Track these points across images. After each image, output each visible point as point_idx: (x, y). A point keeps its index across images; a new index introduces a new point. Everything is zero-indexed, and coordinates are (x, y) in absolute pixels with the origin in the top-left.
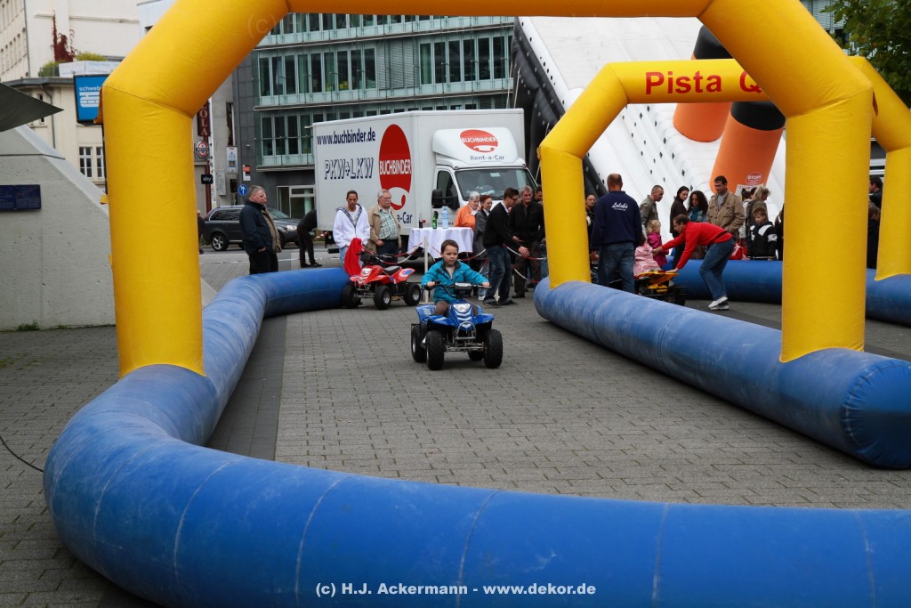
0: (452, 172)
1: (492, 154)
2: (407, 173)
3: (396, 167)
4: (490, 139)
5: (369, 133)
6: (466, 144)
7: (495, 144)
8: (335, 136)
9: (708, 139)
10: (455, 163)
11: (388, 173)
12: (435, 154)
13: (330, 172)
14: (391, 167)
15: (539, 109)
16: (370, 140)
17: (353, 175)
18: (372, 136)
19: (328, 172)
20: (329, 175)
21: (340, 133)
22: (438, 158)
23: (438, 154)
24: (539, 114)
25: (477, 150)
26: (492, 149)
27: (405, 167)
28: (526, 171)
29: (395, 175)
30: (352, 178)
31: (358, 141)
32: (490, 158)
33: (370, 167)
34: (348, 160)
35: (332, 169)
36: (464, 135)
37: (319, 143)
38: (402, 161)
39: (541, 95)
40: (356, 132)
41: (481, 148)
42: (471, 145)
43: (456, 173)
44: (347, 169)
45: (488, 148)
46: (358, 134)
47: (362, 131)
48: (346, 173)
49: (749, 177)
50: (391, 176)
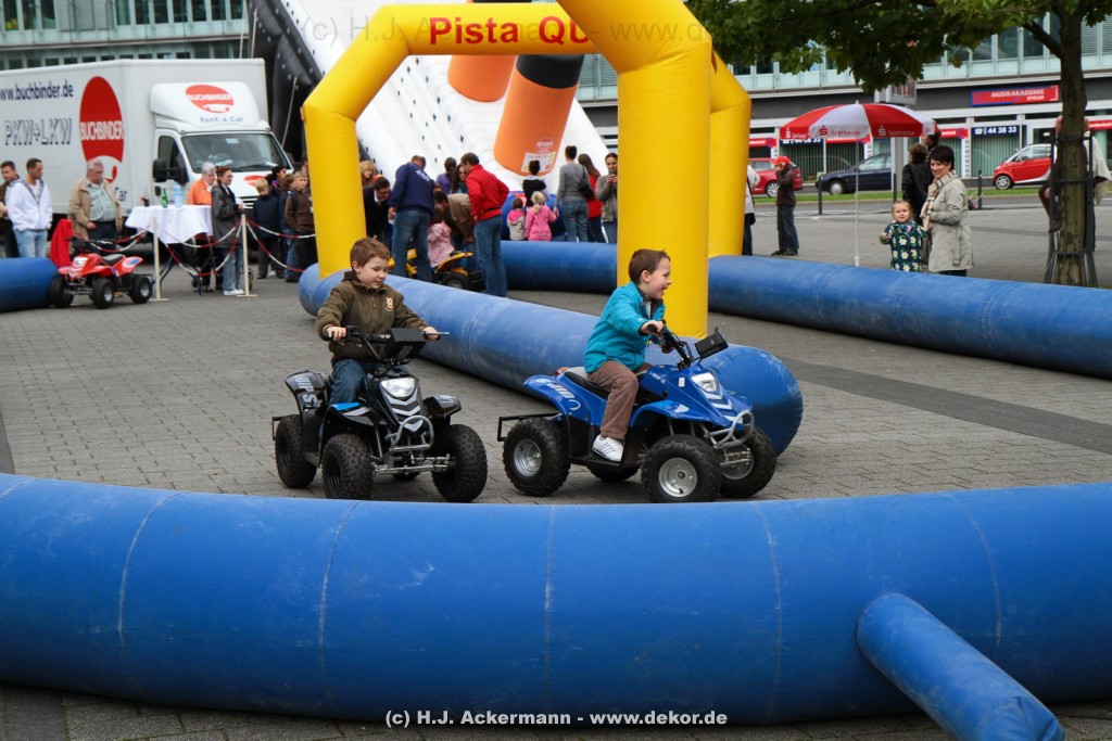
0: (178, 138)
1: (227, 115)
2: (118, 138)
3: (103, 130)
4: (224, 97)
5: (65, 87)
6: (194, 102)
7: (230, 102)
8: (18, 90)
9: (490, 98)
10: (181, 126)
11: (93, 138)
12: (154, 114)
13: (13, 137)
14: (95, 131)
15: (282, 61)
16: (66, 96)
17: (45, 140)
18: (68, 91)
19: (9, 136)
20: (11, 140)
21: (23, 86)
22: (158, 120)
23: (159, 115)
24: (283, 66)
25: (208, 109)
26: (227, 109)
27: (116, 130)
28: (270, 136)
29: (103, 141)
30: (44, 143)
31: (50, 96)
32: (225, 120)
33: (67, 130)
34: (37, 121)
35: (15, 132)
36: (191, 91)
38: (111, 123)
39: (285, 43)
40: (47, 85)
41: (212, 107)
42: (200, 104)
43: (183, 139)
44: (36, 132)
45: (222, 107)
46: (49, 88)
47: (55, 84)
48: (34, 138)
49: (539, 144)
50: (97, 142)
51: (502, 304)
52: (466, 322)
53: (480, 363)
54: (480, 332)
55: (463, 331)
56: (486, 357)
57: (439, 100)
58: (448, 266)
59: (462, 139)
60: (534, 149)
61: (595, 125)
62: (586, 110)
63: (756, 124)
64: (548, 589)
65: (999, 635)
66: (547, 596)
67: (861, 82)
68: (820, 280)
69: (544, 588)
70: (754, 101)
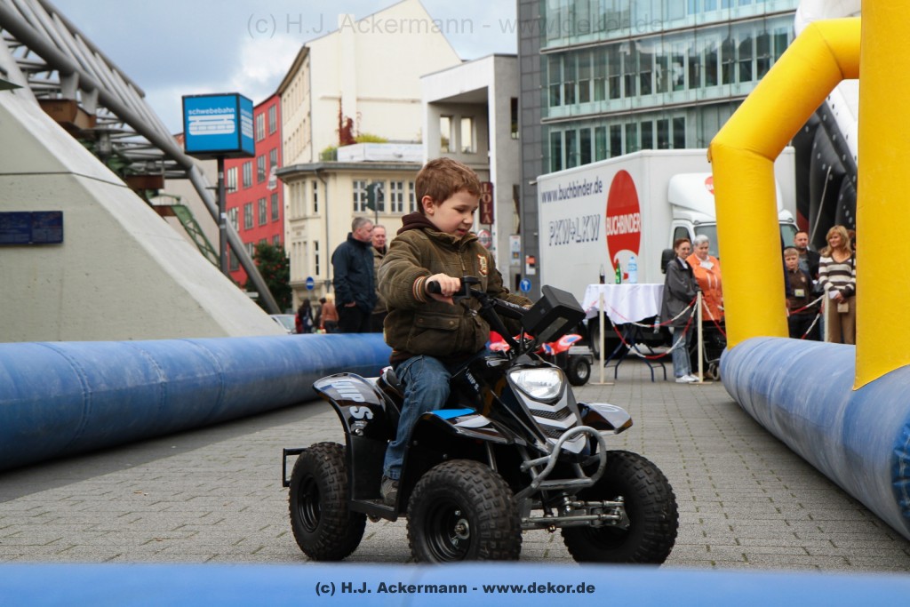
0: (691, 228)
2: (636, 231)
3: (625, 224)
5: (596, 183)
8: (561, 191)
10: (695, 217)
11: (616, 233)
12: (672, 206)
13: (555, 237)
14: (618, 225)
15: (819, 150)
16: (596, 192)
17: (579, 238)
18: (599, 186)
19: (552, 236)
20: (554, 240)
21: (565, 186)
22: (675, 210)
23: (676, 206)
24: (819, 156)
27: (634, 223)
28: (793, 227)
29: (624, 235)
30: (578, 241)
31: (584, 194)
33: (596, 227)
34: (574, 220)
35: (557, 232)
36: (710, 181)
37: (544, 199)
38: (631, 216)
39: (822, 132)
40: (581, 183)
43: (696, 228)
44: (572, 230)
46: (584, 186)
47: (588, 182)
48: (571, 236)
50: (619, 236)
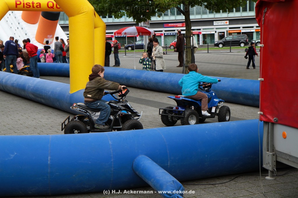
9: (34, 23)
49: (48, 36)
51: (37, 80)
52: (27, 85)
53: (32, 96)
54: (32, 88)
55: (27, 88)
56: (33, 95)
57: (19, 23)
58: (23, 69)
59: (26, 34)
60: (47, 37)
61: (64, 31)
62: (61, 27)
63: (107, 31)
64: (49, 158)
65: (169, 165)
66: (49, 160)
67: (135, 21)
68: (125, 73)
69: (48, 157)
70: (107, 25)
